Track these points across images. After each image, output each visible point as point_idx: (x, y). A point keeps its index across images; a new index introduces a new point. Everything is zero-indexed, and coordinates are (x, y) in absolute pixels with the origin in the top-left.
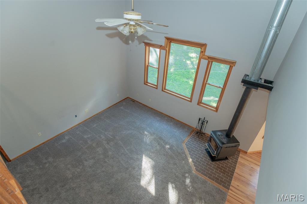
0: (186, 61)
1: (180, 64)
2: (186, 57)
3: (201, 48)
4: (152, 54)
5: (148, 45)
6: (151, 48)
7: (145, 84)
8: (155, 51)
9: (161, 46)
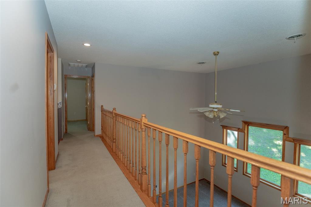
0: (270, 149)
1: (264, 152)
2: (271, 144)
3: (283, 131)
4: (230, 137)
5: (225, 127)
6: (228, 131)
7: (223, 165)
8: (233, 134)
9: (239, 129)
